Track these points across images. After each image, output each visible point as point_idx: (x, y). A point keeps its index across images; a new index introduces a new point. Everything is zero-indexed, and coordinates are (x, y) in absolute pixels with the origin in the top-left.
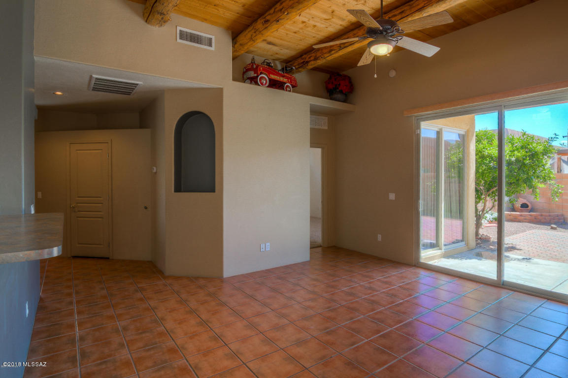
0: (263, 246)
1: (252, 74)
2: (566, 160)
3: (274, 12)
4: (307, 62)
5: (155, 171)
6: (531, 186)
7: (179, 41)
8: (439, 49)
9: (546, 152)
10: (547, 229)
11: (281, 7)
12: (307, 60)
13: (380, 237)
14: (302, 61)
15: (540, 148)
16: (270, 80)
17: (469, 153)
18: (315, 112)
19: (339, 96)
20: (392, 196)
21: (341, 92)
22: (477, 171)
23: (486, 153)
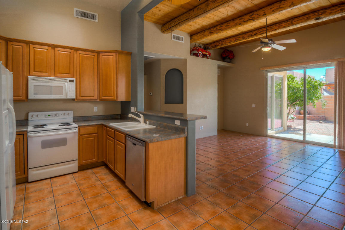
0: (200, 127)
1: (196, 52)
2: (325, 89)
3: (216, 30)
4: (217, 46)
5: (152, 94)
6: (313, 102)
7: (172, 39)
8: (286, 48)
9: (320, 85)
10: (317, 123)
11: (220, 28)
12: (217, 44)
13: (247, 125)
14: (214, 45)
15: (317, 84)
16: (203, 54)
17: (284, 86)
18: (219, 67)
19: (228, 60)
20: (254, 106)
21: (229, 58)
22: (288, 94)
23: (292, 85)
